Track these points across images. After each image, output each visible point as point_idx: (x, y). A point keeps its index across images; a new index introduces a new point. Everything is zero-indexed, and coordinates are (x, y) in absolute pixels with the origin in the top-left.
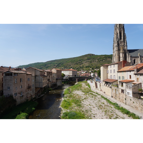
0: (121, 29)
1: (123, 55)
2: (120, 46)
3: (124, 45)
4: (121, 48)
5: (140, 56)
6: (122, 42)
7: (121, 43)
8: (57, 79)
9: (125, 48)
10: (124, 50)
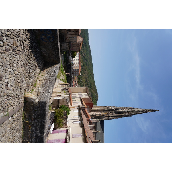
0: (127, 113)
1: (99, 115)
2: (108, 113)
3: (110, 116)
4: (106, 113)
5: (97, 133)
6: (113, 115)
7: (111, 113)
8: (69, 42)
9: (106, 118)
10: (103, 116)
